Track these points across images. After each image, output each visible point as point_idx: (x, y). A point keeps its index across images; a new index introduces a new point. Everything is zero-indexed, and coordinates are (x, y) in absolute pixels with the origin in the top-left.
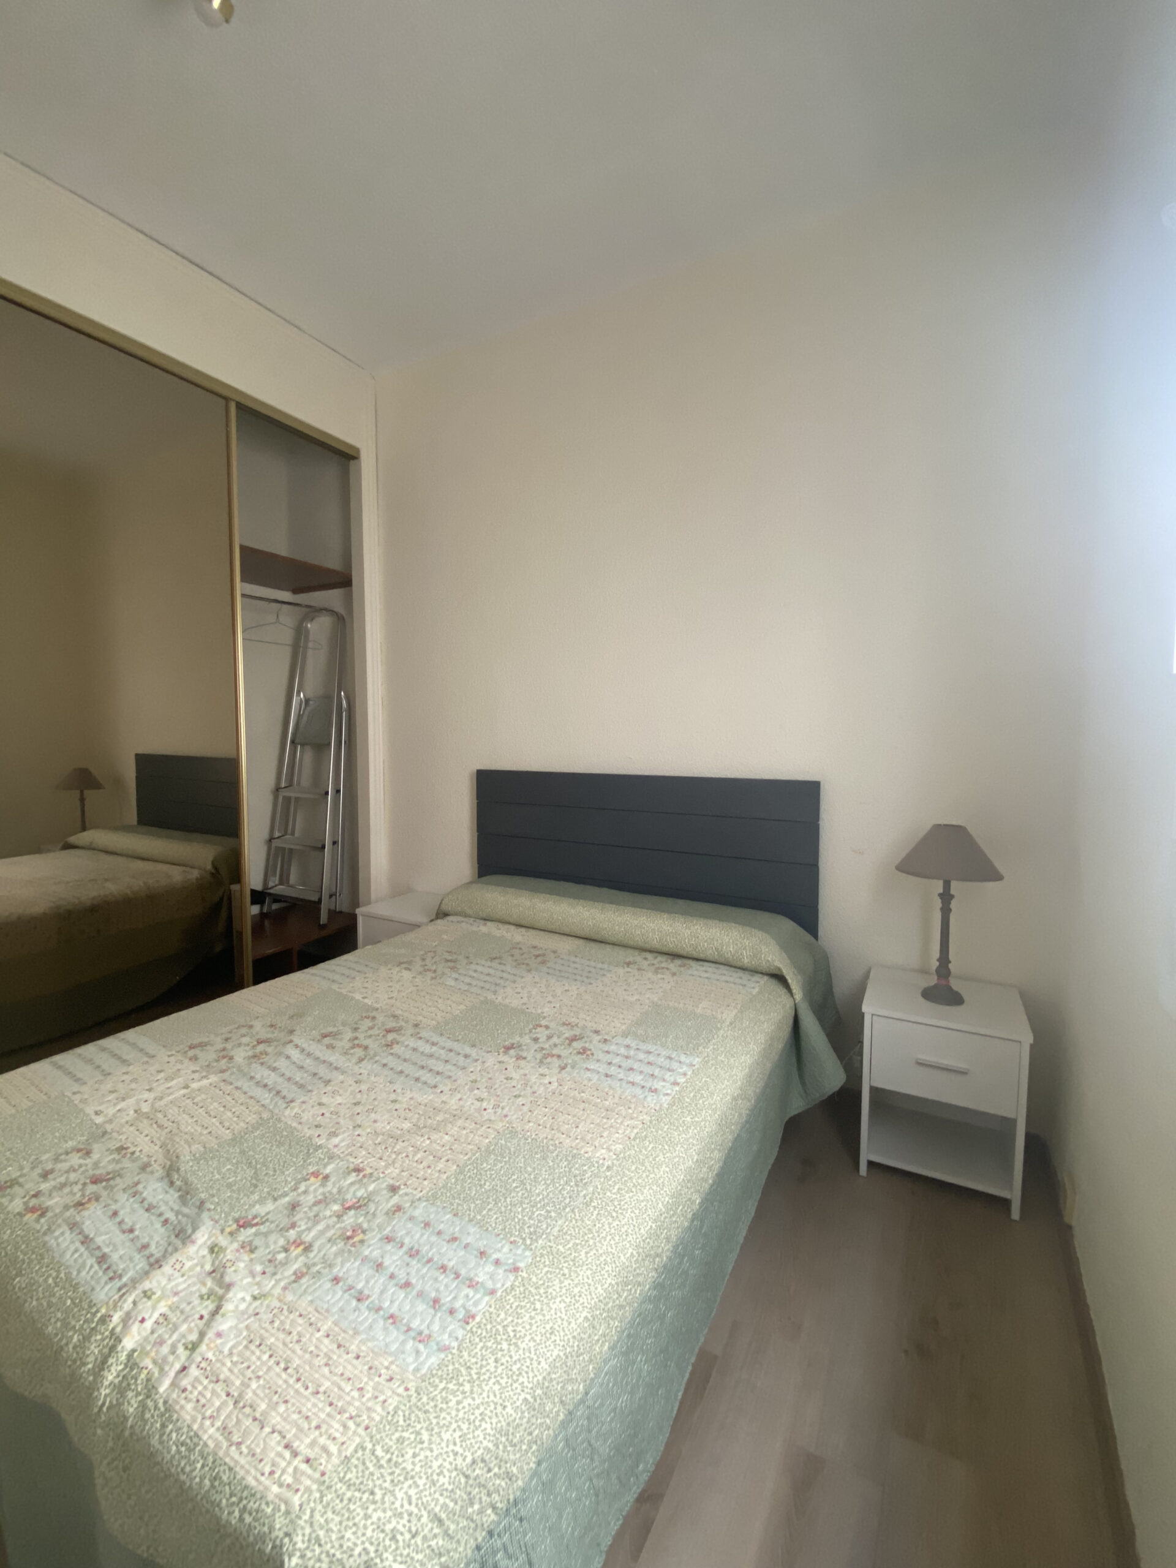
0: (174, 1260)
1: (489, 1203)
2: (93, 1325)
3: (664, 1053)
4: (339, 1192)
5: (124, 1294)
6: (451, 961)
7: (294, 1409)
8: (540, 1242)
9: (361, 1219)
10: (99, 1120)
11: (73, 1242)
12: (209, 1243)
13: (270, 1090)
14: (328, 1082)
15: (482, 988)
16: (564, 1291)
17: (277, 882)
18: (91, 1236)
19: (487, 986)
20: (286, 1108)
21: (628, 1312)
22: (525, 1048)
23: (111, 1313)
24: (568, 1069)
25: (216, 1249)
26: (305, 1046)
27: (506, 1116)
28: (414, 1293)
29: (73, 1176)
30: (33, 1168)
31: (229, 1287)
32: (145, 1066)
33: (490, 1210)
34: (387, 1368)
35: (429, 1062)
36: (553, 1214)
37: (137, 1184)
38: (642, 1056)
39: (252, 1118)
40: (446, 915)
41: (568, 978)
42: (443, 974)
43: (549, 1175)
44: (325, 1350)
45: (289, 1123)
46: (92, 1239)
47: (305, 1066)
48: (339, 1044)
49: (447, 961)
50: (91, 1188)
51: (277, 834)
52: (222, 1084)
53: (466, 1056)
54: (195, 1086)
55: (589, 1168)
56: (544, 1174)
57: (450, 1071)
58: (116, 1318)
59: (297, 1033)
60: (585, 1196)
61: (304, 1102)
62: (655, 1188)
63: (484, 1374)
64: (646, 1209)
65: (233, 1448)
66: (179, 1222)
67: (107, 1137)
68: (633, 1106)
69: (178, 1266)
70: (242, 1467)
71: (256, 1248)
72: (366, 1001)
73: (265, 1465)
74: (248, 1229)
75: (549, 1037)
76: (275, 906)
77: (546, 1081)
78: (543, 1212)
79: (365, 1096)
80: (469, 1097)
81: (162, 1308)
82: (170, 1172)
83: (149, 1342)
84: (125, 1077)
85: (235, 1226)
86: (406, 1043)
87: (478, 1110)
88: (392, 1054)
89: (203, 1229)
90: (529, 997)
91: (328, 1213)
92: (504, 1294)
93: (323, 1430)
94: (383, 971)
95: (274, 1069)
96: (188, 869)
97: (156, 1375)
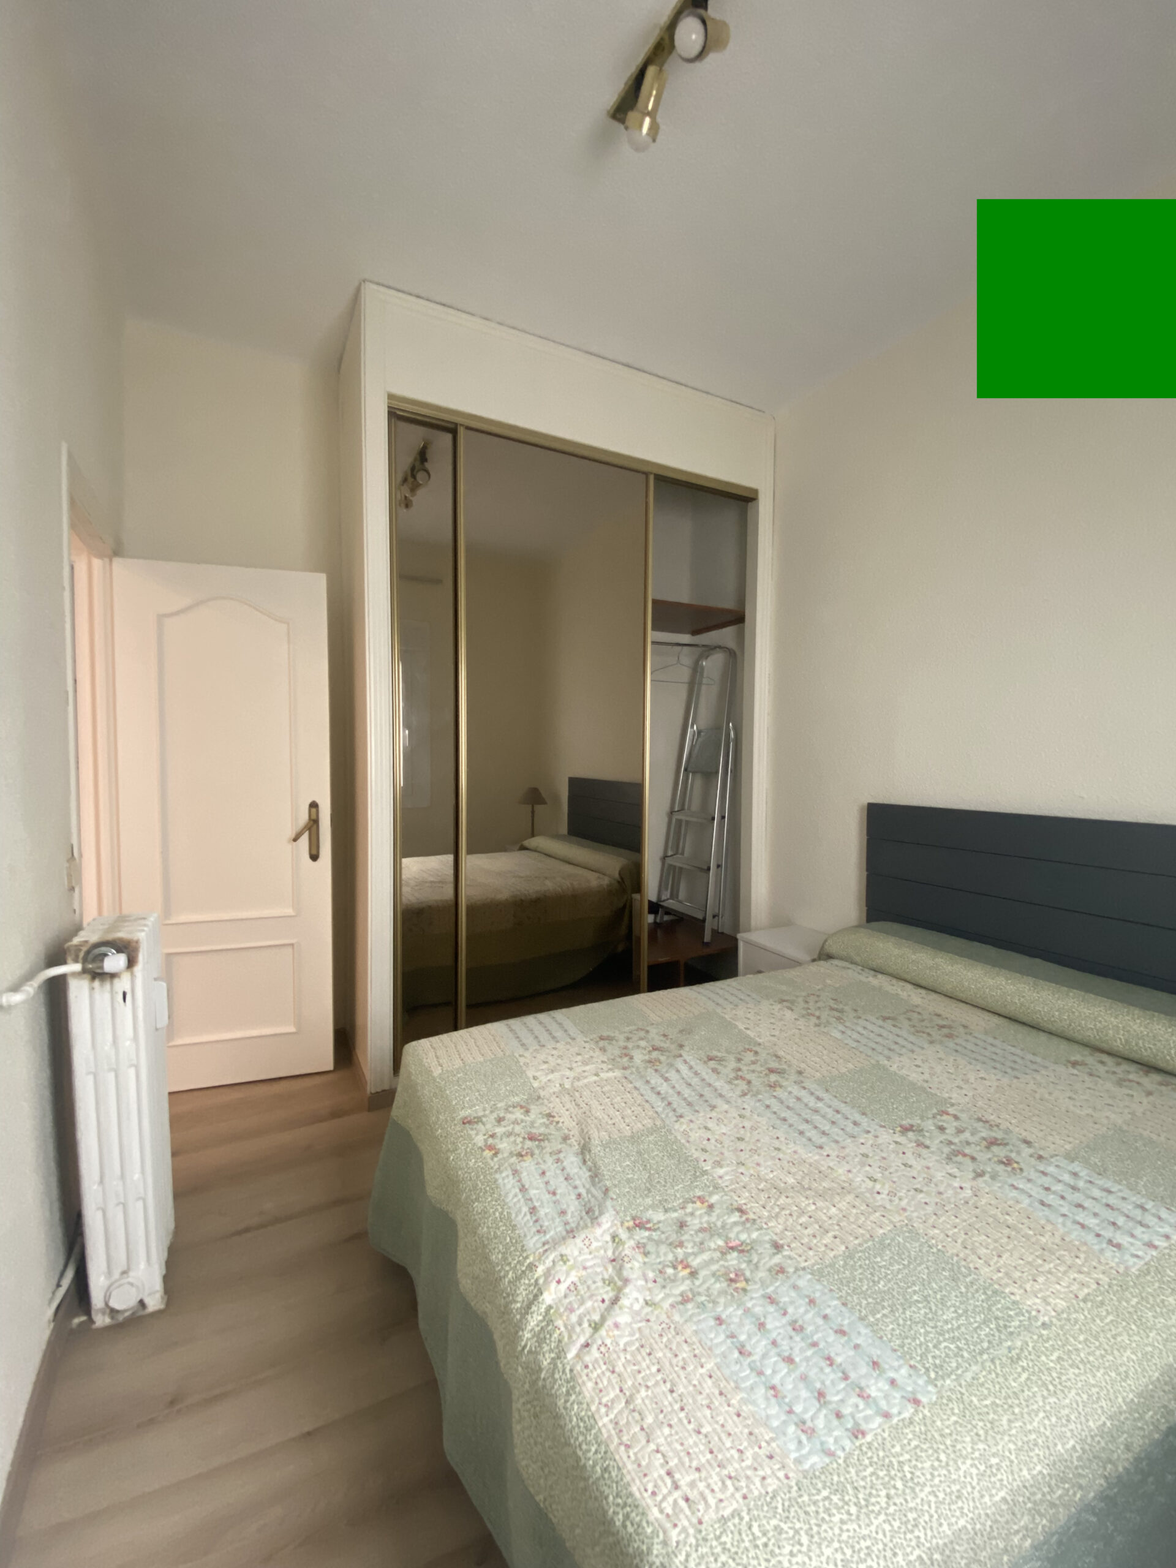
0: (584, 1236)
1: (883, 1307)
2: (524, 1268)
3: (1134, 1199)
4: (723, 1227)
5: (546, 1251)
6: (836, 1010)
7: (677, 1437)
8: (948, 1382)
9: (744, 1266)
10: (536, 1084)
11: (514, 1187)
12: (611, 1231)
13: (663, 1099)
14: (713, 1107)
15: (873, 1049)
16: (977, 1454)
17: (668, 896)
18: (527, 1187)
19: (879, 1048)
20: (676, 1122)
21: (1063, 1515)
22: (927, 1134)
23: (537, 1264)
24: (987, 1177)
25: (617, 1240)
26: (692, 1063)
27: (904, 1210)
28: (798, 1373)
29: (518, 1129)
30: (492, 1112)
31: (626, 1281)
32: (568, 1047)
33: (884, 1315)
34: (768, 1443)
35: (814, 1117)
36: (966, 1354)
37: (560, 1152)
38: (1096, 1193)
39: (648, 1123)
40: (829, 957)
41: (984, 1063)
42: (828, 1022)
43: (961, 1303)
44: (708, 1391)
45: (679, 1138)
46: (526, 1190)
47: (693, 1084)
48: (724, 1071)
49: (832, 1009)
50: (529, 1144)
51: (670, 853)
52: (624, 1080)
53: (855, 1123)
54: (603, 1075)
55: (1017, 1314)
56: (953, 1300)
57: (838, 1135)
58: (540, 1270)
59: (687, 1048)
60: (1010, 1349)
61: (691, 1121)
62: (1113, 1374)
63: (873, 1505)
64: (1098, 1398)
65: (622, 1448)
66: (589, 1201)
67: (541, 1101)
68: (1082, 1256)
69: (587, 1242)
70: (629, 1472)
71: (649, 1253)
72: (748, 1032)
73: (648, 1481)
74: (642, 1231)
75: (960, 1131)
76: (666, 918)
77: (956, 1185)
78: (952, 1346)
79: (749, 1135)
80: (859, 1171)
81: (573, 1277)
82: (584, 1149)
83: (563, 1305)
84: (554, 1052)
85: (631, 1223)
86: (790, 1089)
87: (870, 1191)
88: (775, 1097)
89: (607, 1215)
90: (932, 1075)
91: (713, 1245)
92: (901, 1424)
93: (704, 1474)
94: (765, 1005)
95: (666, 1080)
96: (601, 876)
97: (566, 1339)
